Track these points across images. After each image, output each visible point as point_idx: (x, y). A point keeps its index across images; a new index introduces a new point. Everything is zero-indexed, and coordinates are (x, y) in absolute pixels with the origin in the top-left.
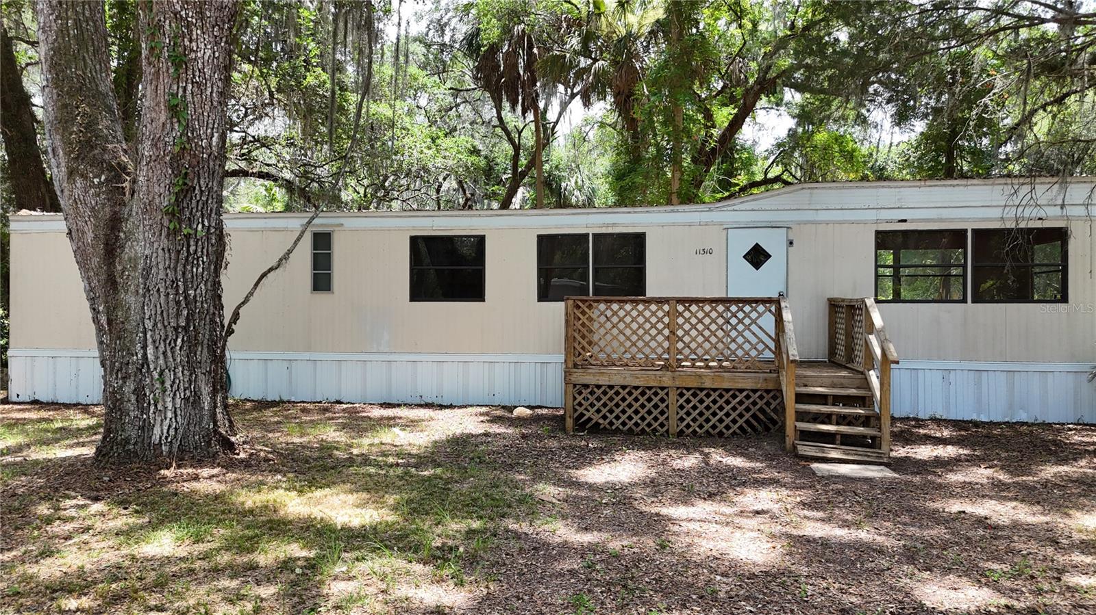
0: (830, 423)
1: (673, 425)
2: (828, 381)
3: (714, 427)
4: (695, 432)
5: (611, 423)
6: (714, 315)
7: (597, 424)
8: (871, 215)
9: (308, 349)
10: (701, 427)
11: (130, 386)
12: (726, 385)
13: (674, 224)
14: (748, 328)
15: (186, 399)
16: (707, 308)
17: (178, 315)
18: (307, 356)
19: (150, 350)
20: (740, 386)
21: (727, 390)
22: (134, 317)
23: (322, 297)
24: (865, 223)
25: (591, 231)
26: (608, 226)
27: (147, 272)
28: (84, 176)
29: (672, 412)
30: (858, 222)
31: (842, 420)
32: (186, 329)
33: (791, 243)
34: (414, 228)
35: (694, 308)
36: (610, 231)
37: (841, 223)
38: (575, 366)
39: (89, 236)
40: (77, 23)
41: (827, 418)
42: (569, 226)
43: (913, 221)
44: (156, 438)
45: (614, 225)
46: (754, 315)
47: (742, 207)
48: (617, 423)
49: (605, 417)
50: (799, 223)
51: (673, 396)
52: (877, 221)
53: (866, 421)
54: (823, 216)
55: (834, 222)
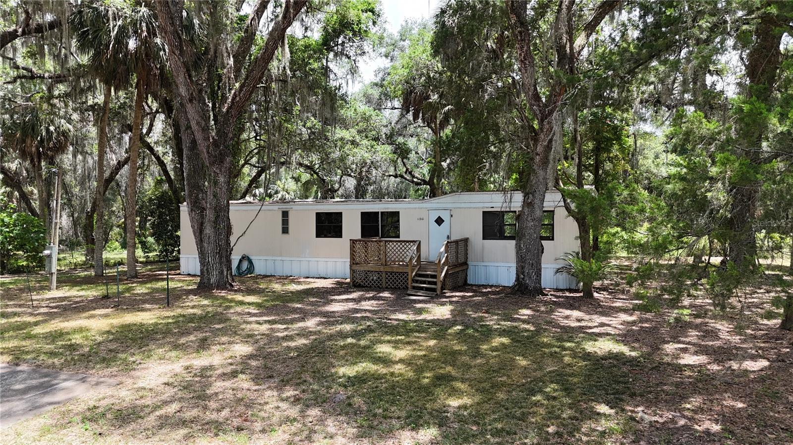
0: (425, 284)
1: (384, 285)
2: (432, 270)
3: (397, 285)
4: (391, 287)
5: (365, 284)
6: (401, 246)
7: (360, 284)
8: (481, 205)
9: (281, 256)
10: (393, 285)
11: (205, 268)
12: (400, 271)
13: (409, 208)
14: (407, 251)
15: (219, 272)
16: (395, 244)
17: (217, 249)
18: (280, 258)
19: (210, 258)
20: (405, 271)
21: (401, 273)
22: (206, 250)
23: (285, 235)
24: (479, 208)
25: (380, 211)
26: (386, 209)
27: (209, 237)
28: (195, 211)
29: (384, 280)
30: (476, 208)
31: (429, 283)
32: (219, 253)
33: (452, 216)
34: (317, 209)
35: (391, 244)
36: (387, 211)
37: (470, 208)
38: (353, 264)
39: (196, 228)
40: (193, 166)
41: (424, 282)
42: (373, 209)
43: (496, 207)
44: (211, 283)
45: (388, 208)
46: (409, 246)
47: (434, 201)
48: (366, 284)
49: (362, 282)
50: (454, 208)
51: (384, 275)
52: (483, 208)
53: (435, 283)
54: (463, 205)
55: (467, 208)
